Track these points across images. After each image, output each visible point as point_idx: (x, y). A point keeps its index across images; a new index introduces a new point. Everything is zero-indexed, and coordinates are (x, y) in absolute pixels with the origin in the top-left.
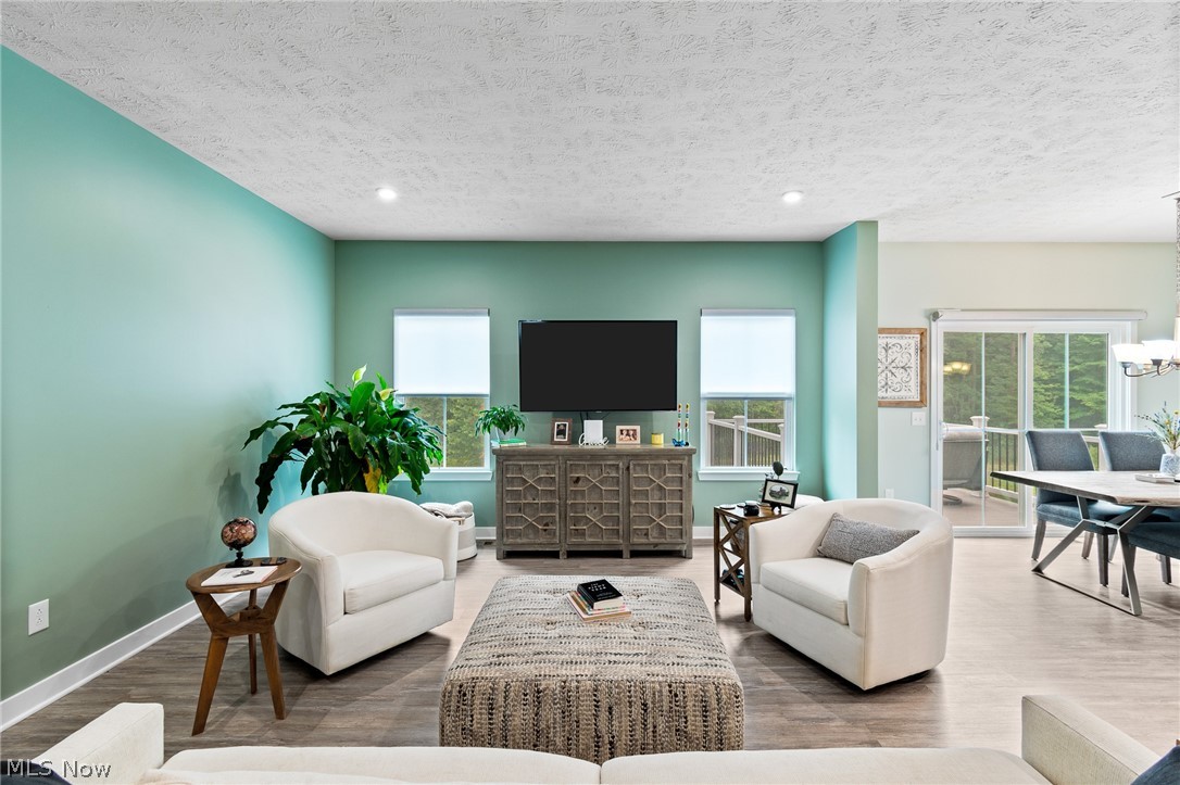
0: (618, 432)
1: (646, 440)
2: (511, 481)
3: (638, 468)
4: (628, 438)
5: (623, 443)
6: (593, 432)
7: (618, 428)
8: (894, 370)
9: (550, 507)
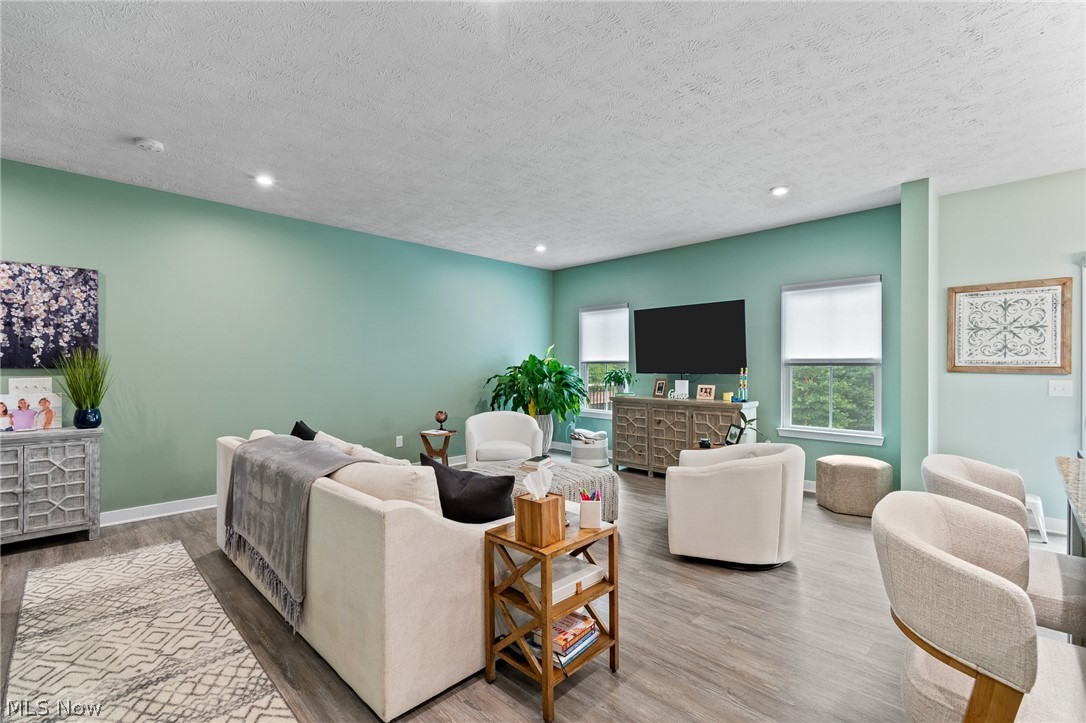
0: (699, 389)
1: (719, 396)
2: (621, 419)
3: (700, 417)
4: (706, 394)
5: (702, 398)
6: (681, 389)
7: (700, 386)
8: (1016, 331)
9: (642, 439)
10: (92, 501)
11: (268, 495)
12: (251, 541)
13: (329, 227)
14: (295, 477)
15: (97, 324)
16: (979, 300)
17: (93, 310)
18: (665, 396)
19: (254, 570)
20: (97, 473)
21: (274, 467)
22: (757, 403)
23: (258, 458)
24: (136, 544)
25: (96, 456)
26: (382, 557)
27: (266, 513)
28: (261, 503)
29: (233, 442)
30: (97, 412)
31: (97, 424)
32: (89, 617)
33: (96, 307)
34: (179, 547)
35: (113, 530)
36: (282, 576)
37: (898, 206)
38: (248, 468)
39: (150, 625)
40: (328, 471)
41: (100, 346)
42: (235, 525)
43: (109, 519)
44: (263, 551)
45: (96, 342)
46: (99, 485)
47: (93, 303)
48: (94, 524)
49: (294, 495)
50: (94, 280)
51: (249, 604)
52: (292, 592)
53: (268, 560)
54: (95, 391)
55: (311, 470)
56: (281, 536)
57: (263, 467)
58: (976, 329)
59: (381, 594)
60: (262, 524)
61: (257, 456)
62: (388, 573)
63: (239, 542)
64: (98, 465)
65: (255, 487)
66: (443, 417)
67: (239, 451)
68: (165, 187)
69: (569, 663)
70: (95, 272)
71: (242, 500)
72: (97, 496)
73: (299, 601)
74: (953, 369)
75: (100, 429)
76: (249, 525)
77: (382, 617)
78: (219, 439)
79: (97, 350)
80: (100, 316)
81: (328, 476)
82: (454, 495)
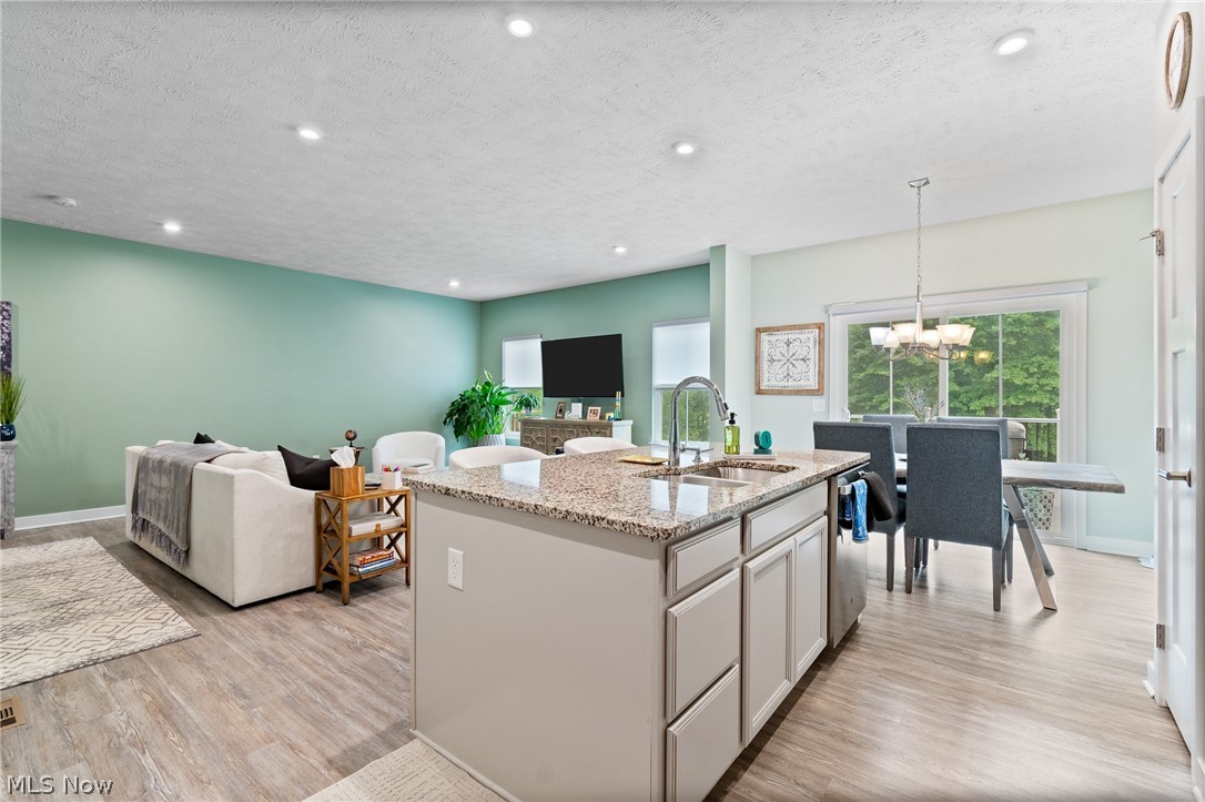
0: (589, 411)
1: (603, 417)
2: (527, 438)
4: (594, 414)
5: (591, 418)
6: (576, 410)
7: (590, 408)
8: (794, 362)
10: (8, 505)
11: (165, 482)
12: (152, 520)
13: (242, 261)
14: (183, 465)
15: (10, 350)
16: (773, 338)
17: (6, 338)
18: (563, 417)
19: (154, 544)
20: (12, 480)
21: (169, 460)
22: (631, 422)
23: (158, 456)
24: (50, 540)
25: (11, 466)
26: (232, 502)
27: (163, 496)
28: (159, 490)
29: (140, 449)
30: (12, 428)
31: (12, 437)
32: (14, 577)
33: (9, 334)
34: (92, 540)
35: (27, 532)
36: (173, 537)
37: (708, 264)
38: (150, 465)
39: (66, 579)
40: (208, 458)
41: (13, 370)
42: (140, 512)
43: (22, 524)
44: (161, 525)
45: (9, 366)
46: (14, 491)
47: (6, 331)
48: (9, 525)
49: (182, 477)
50: (7, 311)
51: (149, 567)
52: (179, 545)
53: (164, 530)
54: (10, 409)
55: (195, 459)
56: (173, 509)
57: (161, 462)
58: (772, 361)
59: (231, 525)
60: (160, 505)
61: (156, 455)
62: (235, 512)
63: (143, 525)
64: (13, 473)
65: (155, 479)
66: (352, 435)
67: (144, 454)
68: (78, 228)
69: (365, 573)
70: (8, 303)
71: (145, 491)
72: (13, 500)
73: (184, 549)
74: (759, 392)
75: (14, 442)
76: (151, 508)
77: (232, 541)
78: (128, 448)
79: (10, 373)
80: (13, 343)
81: (208, 461)
82: (298, 472)
